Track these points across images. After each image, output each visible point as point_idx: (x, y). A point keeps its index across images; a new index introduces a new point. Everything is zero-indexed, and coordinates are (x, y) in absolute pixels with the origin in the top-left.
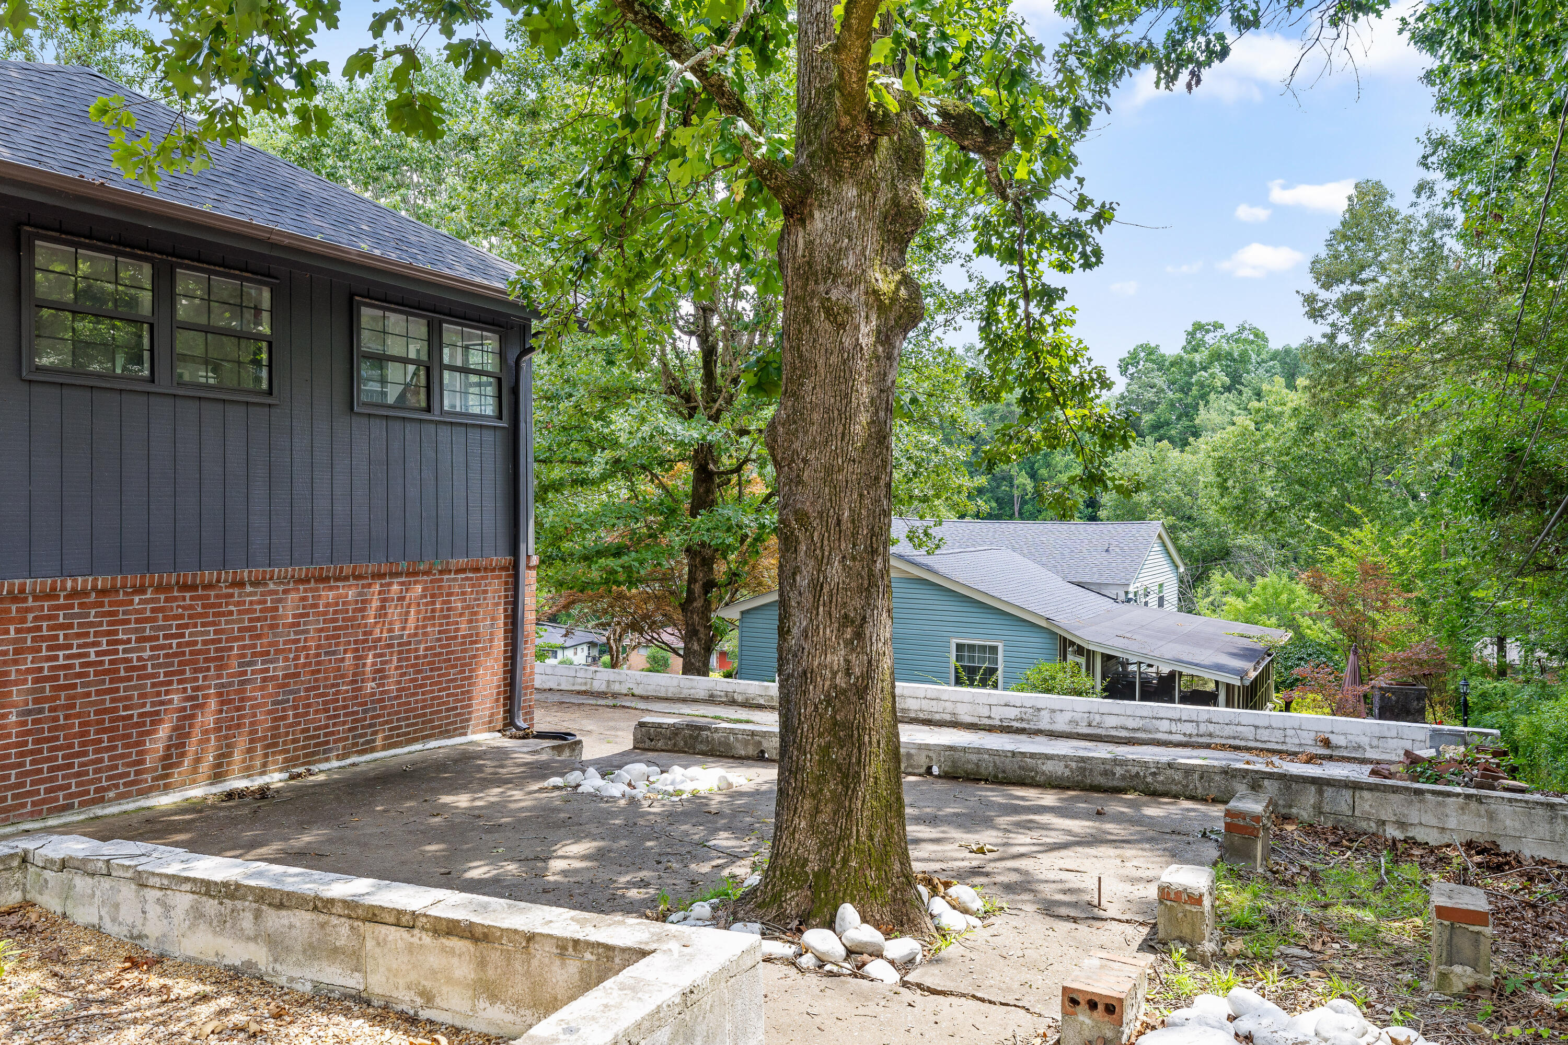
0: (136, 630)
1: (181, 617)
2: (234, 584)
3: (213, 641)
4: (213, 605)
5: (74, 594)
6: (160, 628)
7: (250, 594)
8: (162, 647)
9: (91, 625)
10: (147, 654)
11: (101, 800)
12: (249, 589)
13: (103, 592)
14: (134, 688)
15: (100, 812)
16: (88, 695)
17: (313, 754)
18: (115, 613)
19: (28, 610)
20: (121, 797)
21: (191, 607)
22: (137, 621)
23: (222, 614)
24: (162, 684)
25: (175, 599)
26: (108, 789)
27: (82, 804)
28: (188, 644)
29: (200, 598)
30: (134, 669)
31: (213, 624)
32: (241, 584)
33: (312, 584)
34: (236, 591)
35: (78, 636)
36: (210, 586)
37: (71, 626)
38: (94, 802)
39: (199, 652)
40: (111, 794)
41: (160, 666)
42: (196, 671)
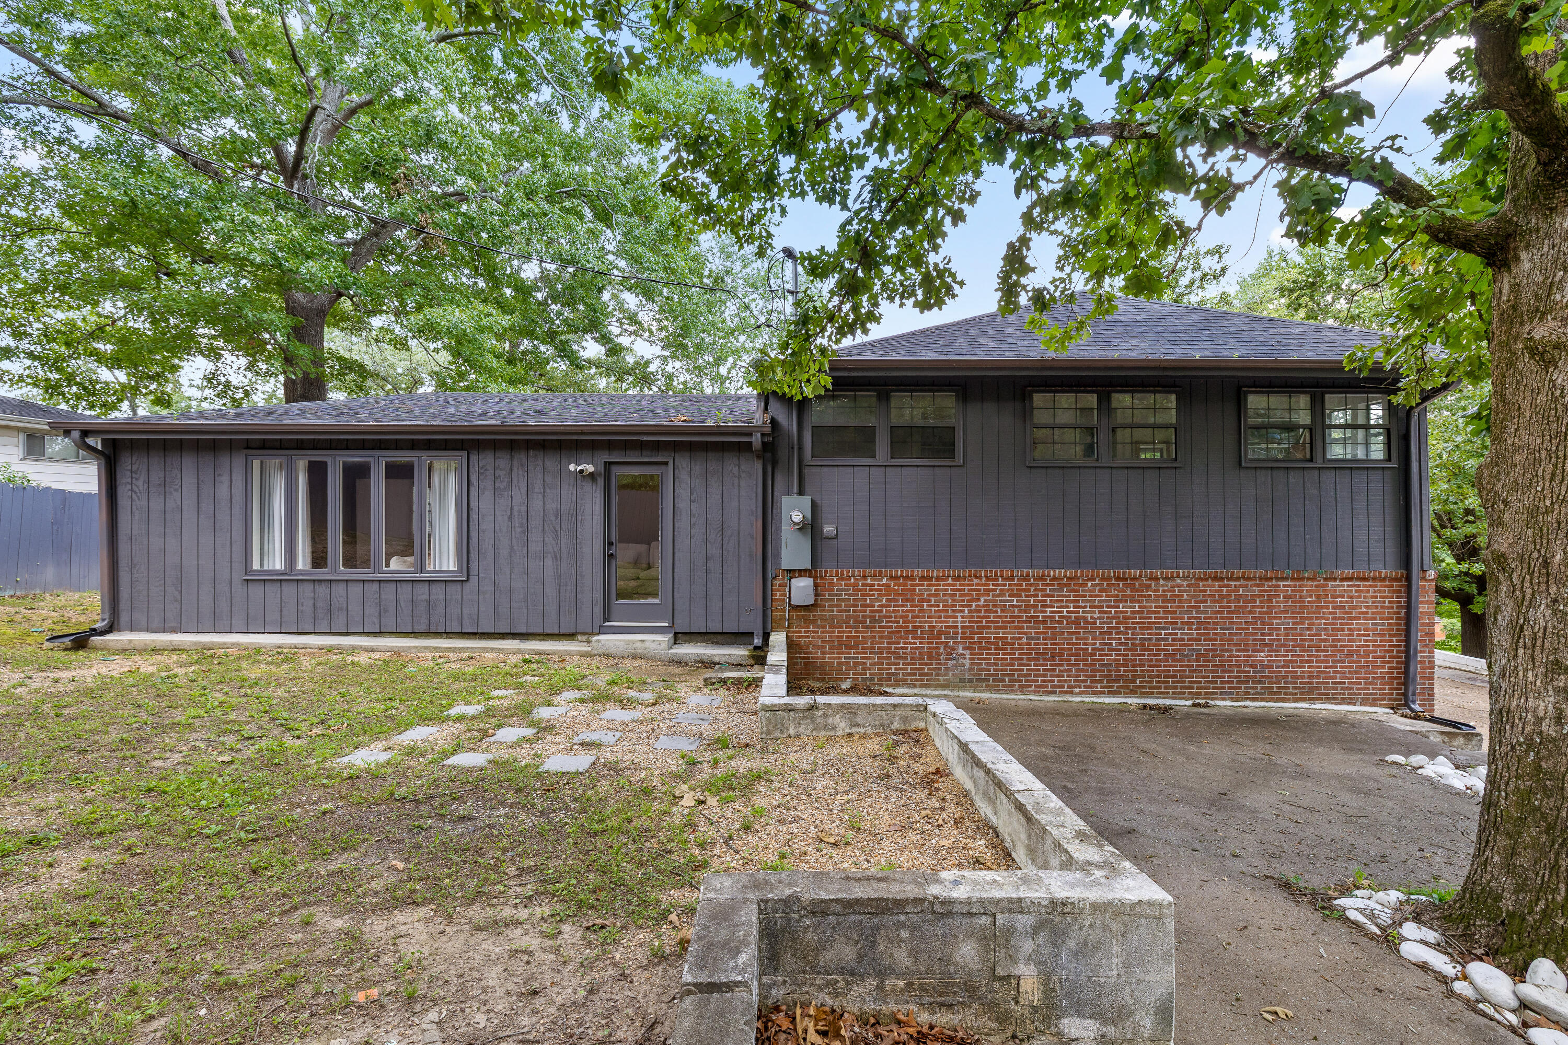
0: (1090, 601)
1: (1117, 596)
2: (1151, 579)
3: (1138, 612)
4: (1137, 591)
5: (1054, 578)
6: (1104, 601)
7: (1163, 585)
8: (1105, 612)
9: (1064, 596)
10: (1096, 615)
11: (1071, 692)
12: (1162, 582)
13: (1070, 578)
14: (1090, 633)
15: (1070, 699)
16: (1063, 634)
17: (1212, 693)
18: (1077, 591)
19: (1031, 585)
20: (1082, 693)
21: (1123, 591)
22: (1091, 596)
23: (1145, 596)
24: (1105, 633)
25: (1113, 585)
26: (1075, 687)
27: (1061, 692)
28: (1122, 612)
29: (1129, 585)
30: (1089, 623)
31: (1138, 602)
32: (1157, 579)
33: (1210, 582)
34: (1153, 583)
35: (1058, 601)
36: (1134, 579)
37: (1053, 596)
38: (1067, 692)
39: (1129, 618)
40: (1077, 690)
41: (1104, 623)
42: (1127, 628)
